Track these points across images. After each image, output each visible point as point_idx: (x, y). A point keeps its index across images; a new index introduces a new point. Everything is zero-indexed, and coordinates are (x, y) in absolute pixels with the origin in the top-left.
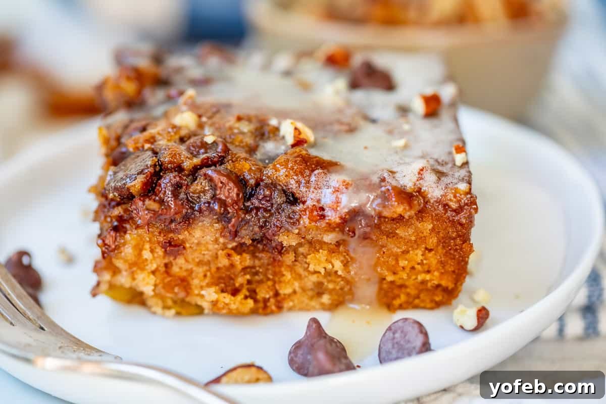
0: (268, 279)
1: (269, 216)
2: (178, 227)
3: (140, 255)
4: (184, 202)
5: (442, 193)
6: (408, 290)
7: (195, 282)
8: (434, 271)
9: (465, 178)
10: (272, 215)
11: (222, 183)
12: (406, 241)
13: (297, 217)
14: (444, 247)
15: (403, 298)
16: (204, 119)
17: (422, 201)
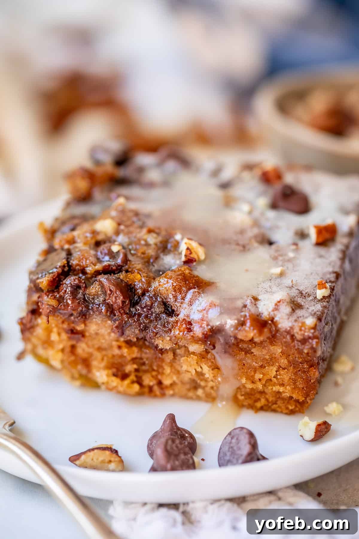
0: (154, 370)
1: (149, 322)
2: (76, 320)
3: (49, 336)
4: (80, 301)
5: (290, 324)
6: (267, 396)
7: (95, 363)
8: (287, 386)
9: (317, 313)
10: (151, 321)
11: (110, 290)
12: (262, 358)
13: (170, 326)
14: (294, 367)
15: (263, 402)
16: (122, 227)
17: (274, 329)
